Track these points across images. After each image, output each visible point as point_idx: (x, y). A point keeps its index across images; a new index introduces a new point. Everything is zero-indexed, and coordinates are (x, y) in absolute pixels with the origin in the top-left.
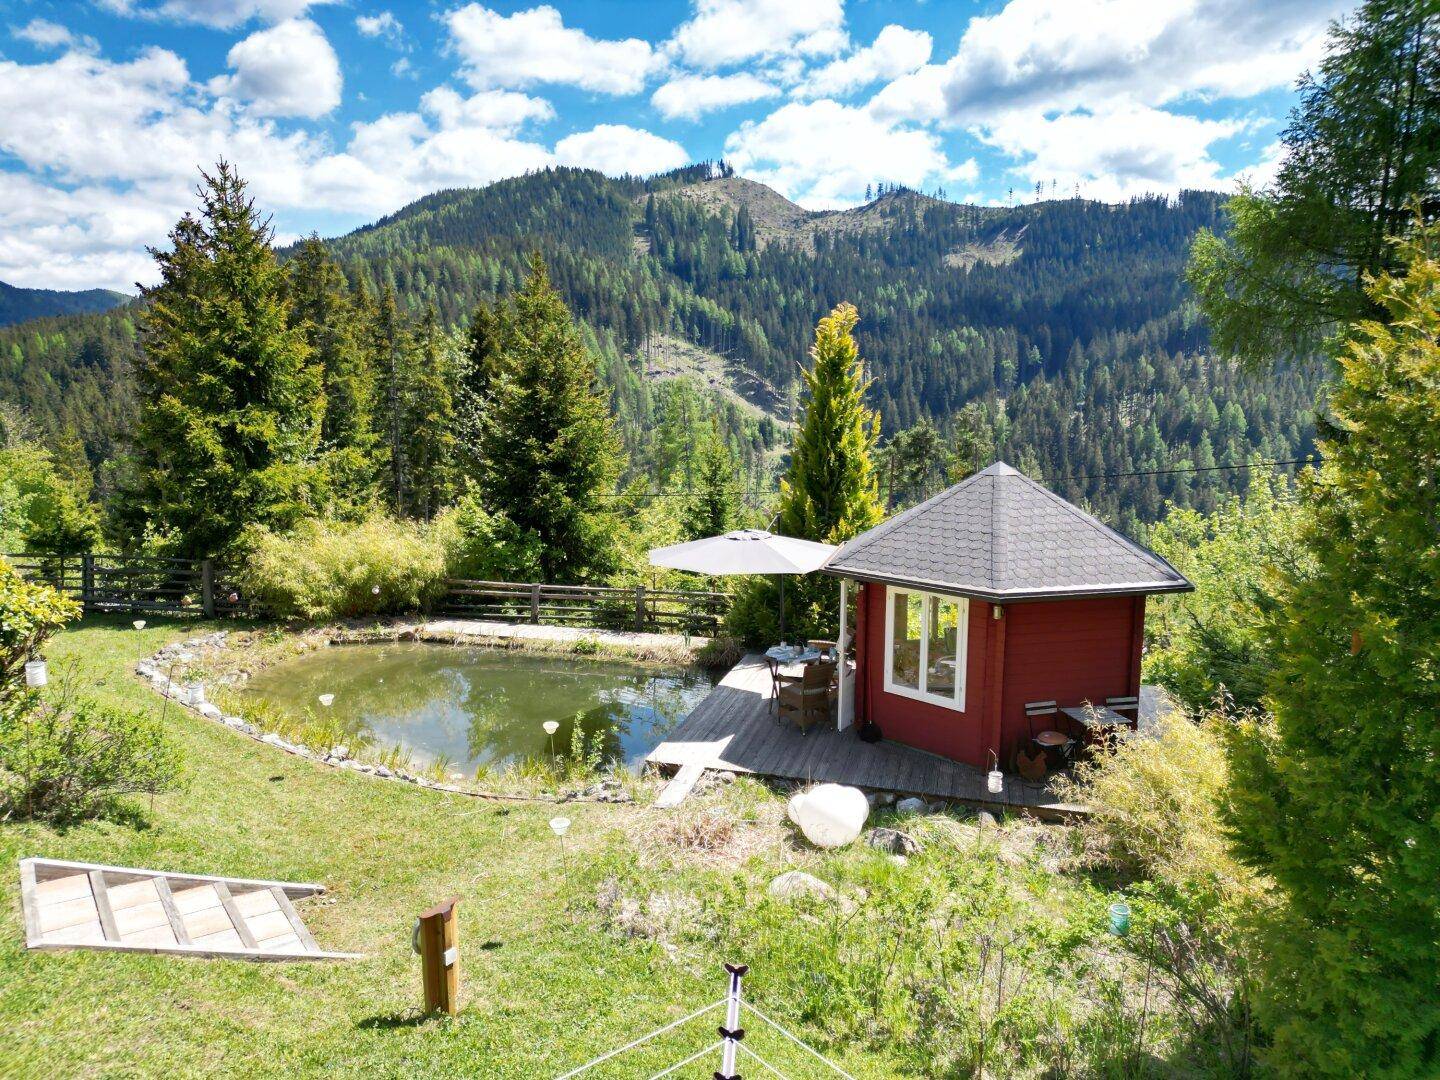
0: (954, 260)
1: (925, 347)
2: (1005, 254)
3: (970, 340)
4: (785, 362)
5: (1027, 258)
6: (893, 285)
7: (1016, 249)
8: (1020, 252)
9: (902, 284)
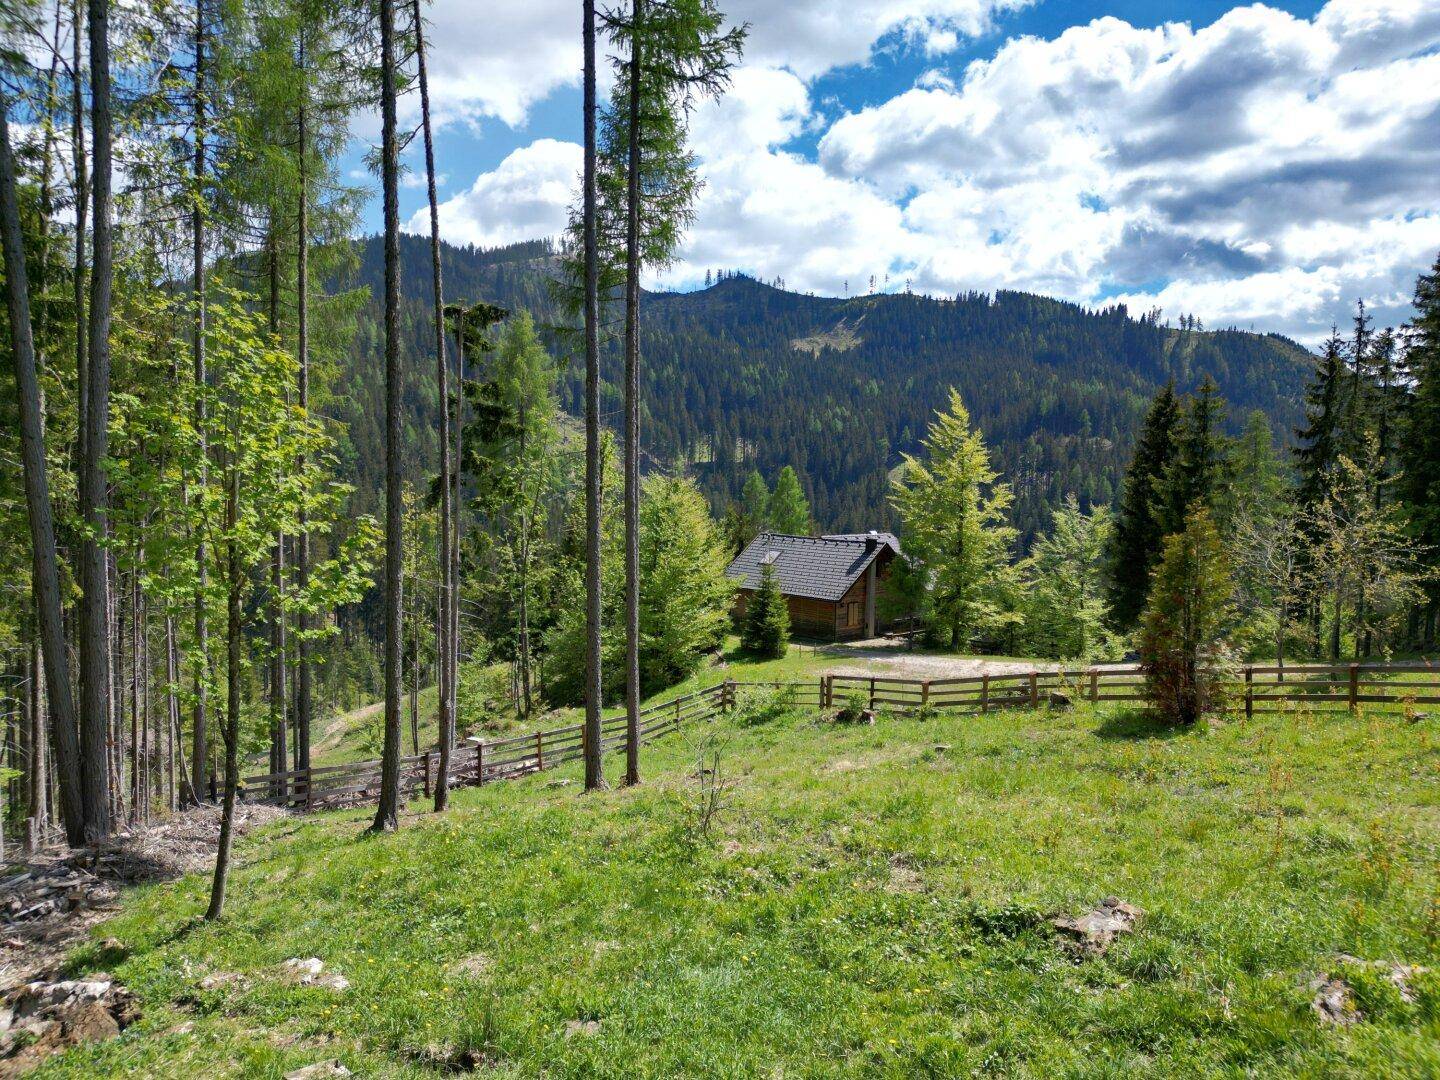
0: (801, 345)
1: (805, 424)
2: (845, 341)
3: (844, 419)
4: (670, 434)
5: (867, 345)
6: (754, 366)
7: (856, 337)
8: (859, 341)
9: (761, 365)
